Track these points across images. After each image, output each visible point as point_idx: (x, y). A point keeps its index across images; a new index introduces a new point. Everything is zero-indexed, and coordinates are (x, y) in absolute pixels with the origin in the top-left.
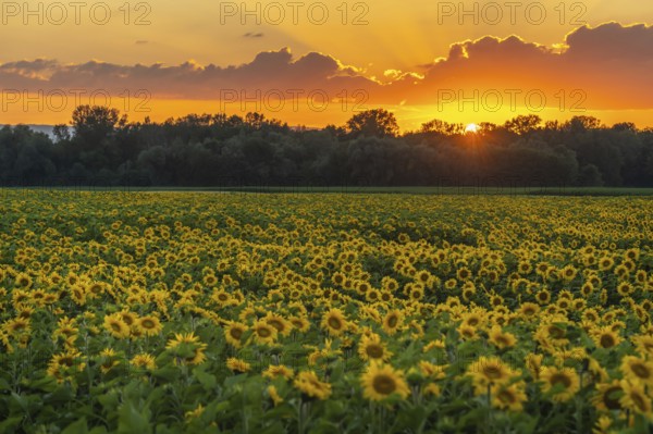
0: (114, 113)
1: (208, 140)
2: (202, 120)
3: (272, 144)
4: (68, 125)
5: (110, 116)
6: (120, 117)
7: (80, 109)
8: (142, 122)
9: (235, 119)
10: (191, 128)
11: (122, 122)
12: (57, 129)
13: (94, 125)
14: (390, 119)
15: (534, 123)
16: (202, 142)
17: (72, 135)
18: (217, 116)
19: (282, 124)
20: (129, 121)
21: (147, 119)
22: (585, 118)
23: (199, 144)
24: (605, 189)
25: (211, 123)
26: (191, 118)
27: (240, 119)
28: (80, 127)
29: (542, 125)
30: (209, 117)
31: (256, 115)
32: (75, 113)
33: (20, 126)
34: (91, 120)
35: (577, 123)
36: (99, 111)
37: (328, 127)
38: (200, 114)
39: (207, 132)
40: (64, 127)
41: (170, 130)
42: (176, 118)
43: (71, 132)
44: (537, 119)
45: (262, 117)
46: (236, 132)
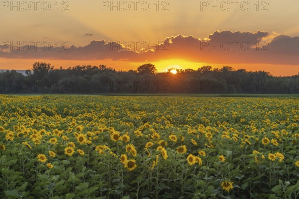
0: (49, 65)
1: (85, 76)
2: (82, 68)
3: (110, 77)
4: (31, 70)
5: (47, 66)
6: (51, 67)
7: (36, 64)
8: (59, 69)
9: (95, 68)
10: (78, 71)
11: (52, 69)
12: (27, 72)
13: (41, 70)
14: (154, 67)
15: (209, 69)
16: (83, 76)
17: (32, 74)
18: (88, 66)
19: (113, 69)
20: (55, 68)
21: (61, 68)
22: (228, 68)
23: (81, 77)
24: (237, 94)
25: (86, 69)
26: (78, 67)
27: (97, 67)
28: (35, 70)
29: (212, 70)
30: (85, 67)
31: (103, 66)
32: (34, 65)
33: (13, 71)
34: (39, 68)
35: (225, 69)
36: (43, 65)
37: (130, 71)
38: (81, 66)
39: (85, 72)
40: (30, 71)
41: (70, 72)
42: (72, 67)
43: (32, 73)
44: (210, 68)
45: (105, 67)
46: (96, 72)
